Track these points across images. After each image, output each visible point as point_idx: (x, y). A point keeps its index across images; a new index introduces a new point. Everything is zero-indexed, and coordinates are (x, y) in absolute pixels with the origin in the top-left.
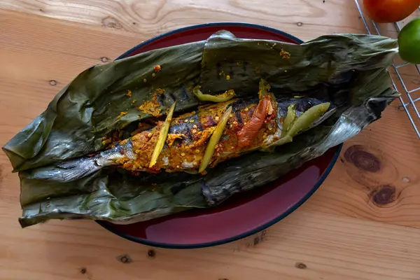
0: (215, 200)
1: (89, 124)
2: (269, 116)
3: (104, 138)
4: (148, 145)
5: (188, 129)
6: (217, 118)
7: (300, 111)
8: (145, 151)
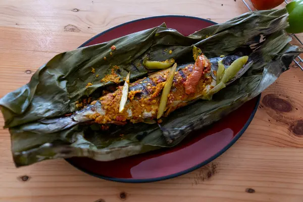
0: (173, 140)
1: (65, 90)
2: (206, 68)
3: (76, 102)
4: (114, 102)
5: (144, 87)
6: (165, 76)
7: (227, 65)
8: (112, 106)
